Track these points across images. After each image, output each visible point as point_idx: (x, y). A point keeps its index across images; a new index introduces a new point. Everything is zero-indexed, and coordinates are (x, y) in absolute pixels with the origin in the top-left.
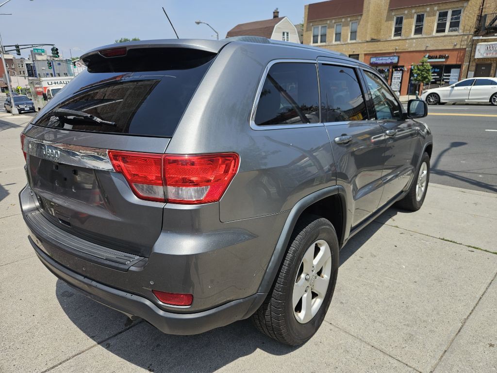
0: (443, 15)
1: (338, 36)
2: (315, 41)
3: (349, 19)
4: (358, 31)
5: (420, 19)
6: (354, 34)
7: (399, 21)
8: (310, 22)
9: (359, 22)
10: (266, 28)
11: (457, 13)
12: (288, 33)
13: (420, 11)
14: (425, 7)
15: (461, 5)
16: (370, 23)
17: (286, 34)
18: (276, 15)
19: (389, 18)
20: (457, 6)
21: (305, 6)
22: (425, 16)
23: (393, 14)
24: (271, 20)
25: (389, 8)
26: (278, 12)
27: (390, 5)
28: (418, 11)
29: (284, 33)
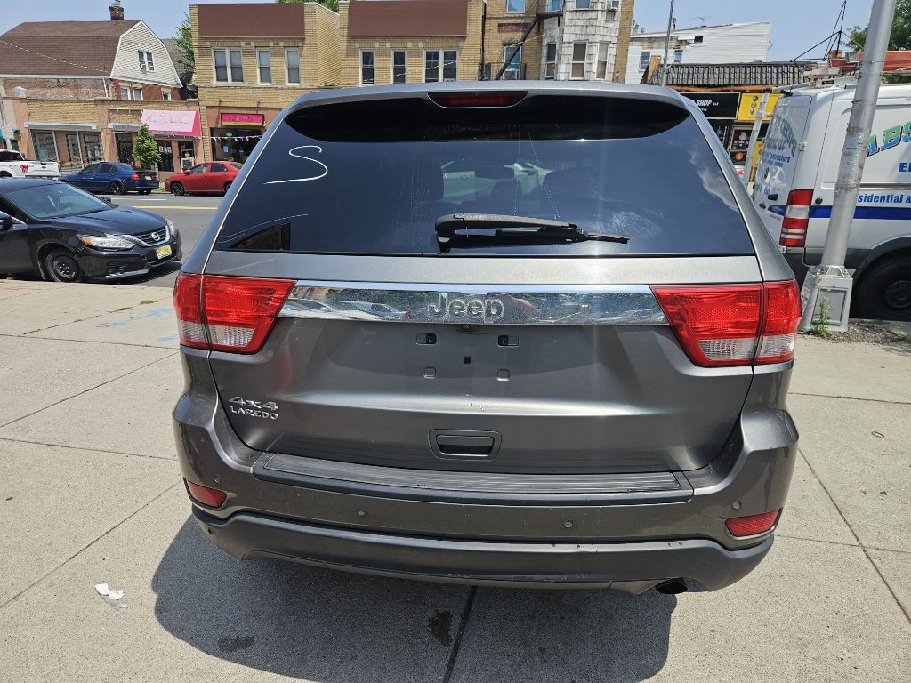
0: (432, 57)
1: (266, 72)
2: (222, 78)
3: (282, 44)
4: (301, 66)
5: (399, 58)
6: (294, 71)
7: (368, 58)
8: (206, 39)
9: (301, 52)
10: (98, 38)
11: (450, 56)
12: (149, 55)
13: (399, 46)
14: (405, 41)
15: (455, 44)
16: (320, 56)
17: (145, 56)
18: (117, 14)
19: (351, 53)
20: (450, 46)
21: (191, 7)
22: (406, 54)
23: (357, 45)
24: (109, 22)
25: (349, 33)
26: (122, 10)
27: (349, 29)
28: (395, 45)
29: (141, 54)
